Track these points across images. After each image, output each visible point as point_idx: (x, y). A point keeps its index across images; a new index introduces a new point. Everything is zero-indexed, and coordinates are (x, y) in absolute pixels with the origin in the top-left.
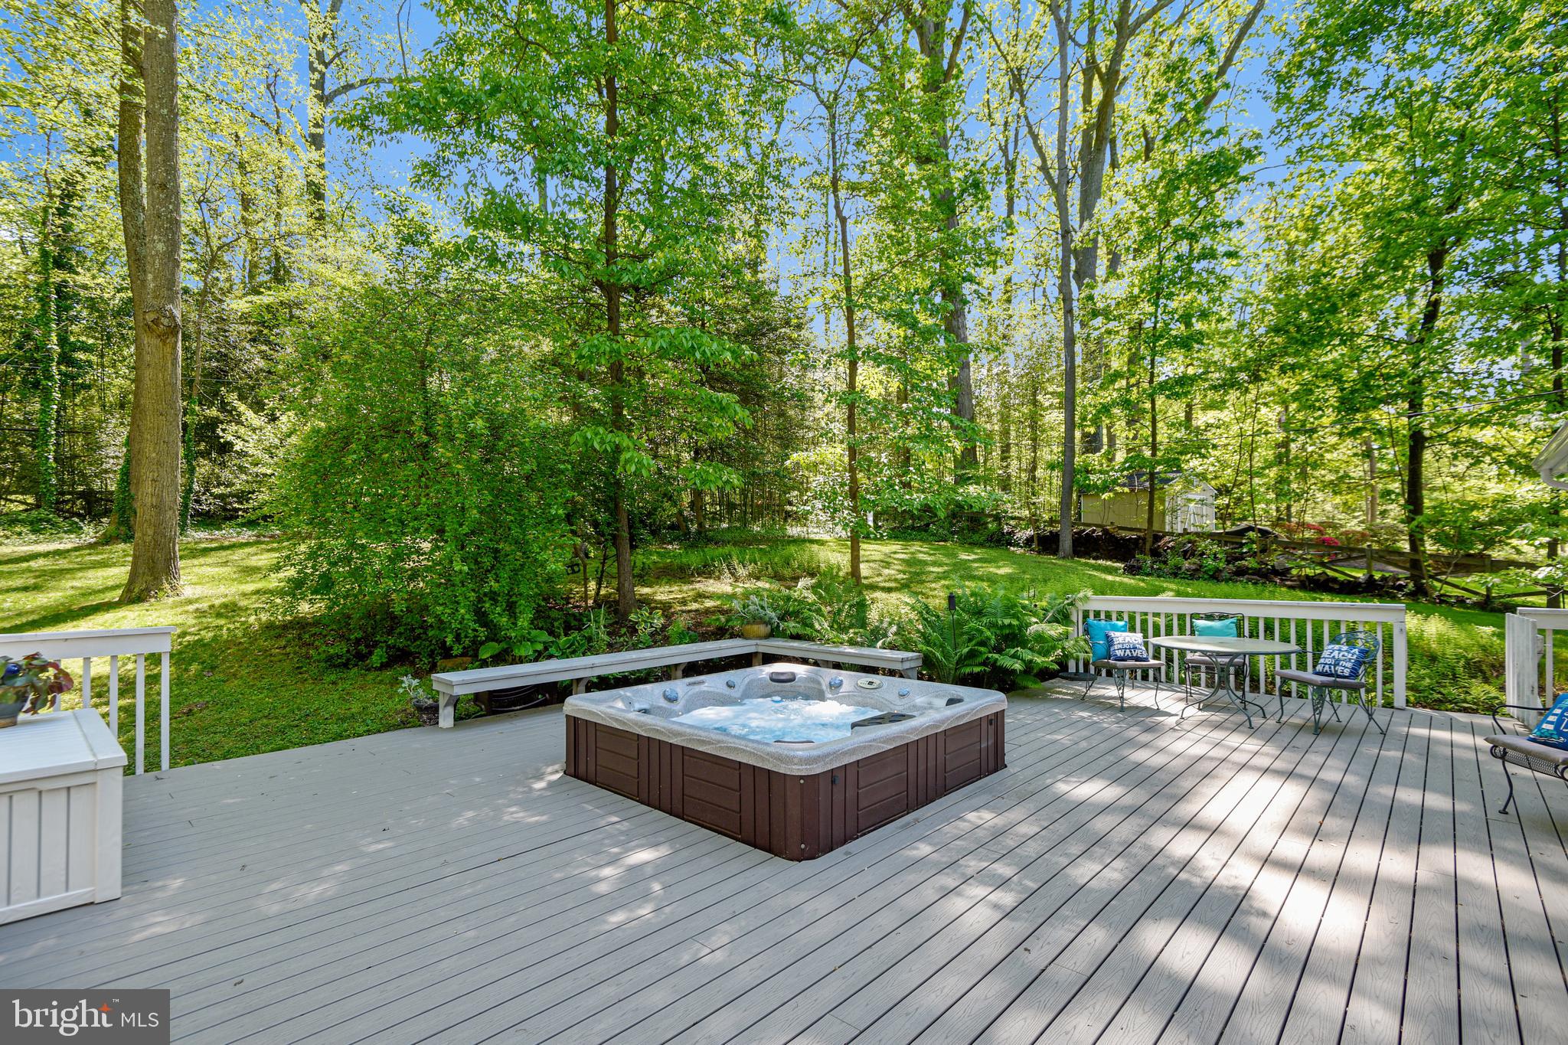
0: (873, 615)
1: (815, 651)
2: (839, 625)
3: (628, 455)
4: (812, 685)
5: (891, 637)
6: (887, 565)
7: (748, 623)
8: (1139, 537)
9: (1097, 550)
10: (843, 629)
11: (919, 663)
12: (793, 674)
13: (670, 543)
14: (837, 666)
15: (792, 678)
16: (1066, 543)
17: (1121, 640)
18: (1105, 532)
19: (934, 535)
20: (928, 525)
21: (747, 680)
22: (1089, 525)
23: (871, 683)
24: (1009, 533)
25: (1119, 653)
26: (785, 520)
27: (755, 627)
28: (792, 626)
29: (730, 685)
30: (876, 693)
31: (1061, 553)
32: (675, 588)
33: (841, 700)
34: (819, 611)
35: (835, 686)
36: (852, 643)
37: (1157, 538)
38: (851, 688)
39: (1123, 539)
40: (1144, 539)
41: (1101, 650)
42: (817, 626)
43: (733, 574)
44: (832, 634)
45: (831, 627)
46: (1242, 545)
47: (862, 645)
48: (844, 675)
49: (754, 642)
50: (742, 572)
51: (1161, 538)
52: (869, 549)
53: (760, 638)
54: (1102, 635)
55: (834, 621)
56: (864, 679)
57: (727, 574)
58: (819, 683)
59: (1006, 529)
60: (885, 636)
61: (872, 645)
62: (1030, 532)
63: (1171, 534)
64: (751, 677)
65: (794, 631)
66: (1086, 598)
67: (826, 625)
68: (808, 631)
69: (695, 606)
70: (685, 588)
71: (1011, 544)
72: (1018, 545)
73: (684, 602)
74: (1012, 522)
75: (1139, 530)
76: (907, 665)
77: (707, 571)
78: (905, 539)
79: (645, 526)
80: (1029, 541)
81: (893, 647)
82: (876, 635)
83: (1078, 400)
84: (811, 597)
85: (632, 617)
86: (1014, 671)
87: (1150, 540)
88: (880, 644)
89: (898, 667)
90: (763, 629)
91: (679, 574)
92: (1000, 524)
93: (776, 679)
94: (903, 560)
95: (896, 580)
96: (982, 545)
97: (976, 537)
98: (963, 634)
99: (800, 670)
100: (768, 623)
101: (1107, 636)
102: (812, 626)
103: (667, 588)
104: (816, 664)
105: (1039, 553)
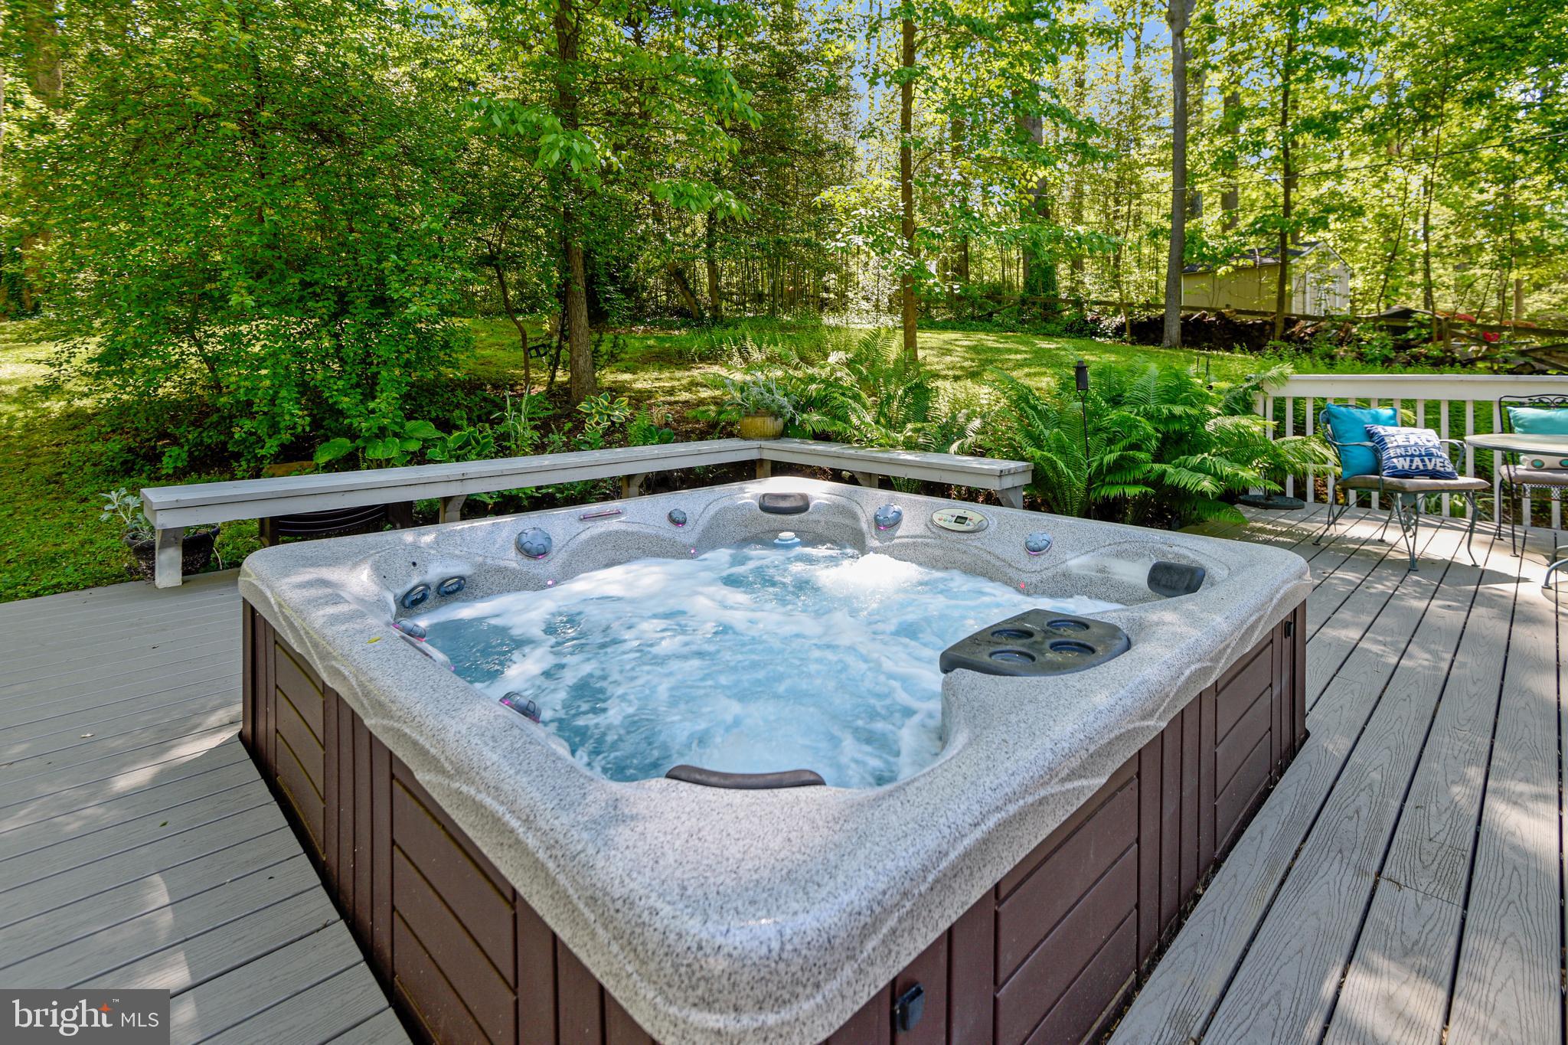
0: (942, 407)
1: (850, 458)
2: (889, 420)
3: (550, 138)
4: (839, 519)
5: (971, 438)
6: (948, 352)
7: (748, 415)
8: (1265, 323)
9: (1210, 341)
10: (893, 425)
11: (1027, 479)
12: (804, 498)
13: (679, 329)
14: (886, 483)
15: (802, 506)
16: (1173, 329)
17: (1400, 440)
18: (1220, 316)
19: (1000, 325)
20: (990, 315)
21: (712, 510)
22: (1198, 309)
23: (961, 520)
24: (1093, 321)
25: (1401, 464)
26: (821, 310)
27: (759, 421)
28: (814, 419)
29: (677, 520)
30: (974, 542)
31: (1167, 342)
32: (666, 374)
33: (900, 553)
34: (856, 398)
35: (886, 524)
36: (910, 445)
37: (1290, 322)
38: (920, 530)
39: (1243, 324)
40: (1273, 325)
41: (1361, 456)
42: (855, 420)
43: (746, 360)
44: (876, 433)
45: (877, 422)
46: (1406, 329)
47: (925, 448)
48: (904, 502)
49: (755, 444)
50: (756, 356)
51: (1295, 322)
52: (924, 337)
53: (767, 437)
54: (1359, 432)
55: (881, 413)
56: (946, 511)
57: (736, 358)
58: (854, 517)
59: (1090, 316)
60: (962, 434)
61: (942, 449)
62: (1120, 319)
63: (1306, 317)
64: (725, 503)
65: (818, 429)
66: (1283, 379)
67: (868, 419)
68: (839, 426)
69: (685, 396)
70: (678, 374)
71: (1095, 334)
72: (1105, 335)
73: (671, 392)
74: (1097, 308)
75: (1264, 314)
76: (1008, 482)
77: (711, 356)
78: (964, 329)
79: (613, 279)
80: (1119, 330)
81: (979, 451)
82: (948, 434)
83: (1191, 147)
84: (848, 379)
85: (583, 407)
86: (1202, 494)
87: (1280, 325)
88: (954, 447)
89: (994, 485)
90: (772, 425)
91: (679, 359)
92: (1082, 310)
93: (770, 506)
94: (969, 347)
95: (962, 368)
96: (1059, 336)
97: (1051, 327)
98: (1098, 430)
99: (819, 491)
100: (777, 414)
101: (1370, 435)
102: (846, 420)
103: (656, 374)
104: (853, 480)
105: (1133, 343)
